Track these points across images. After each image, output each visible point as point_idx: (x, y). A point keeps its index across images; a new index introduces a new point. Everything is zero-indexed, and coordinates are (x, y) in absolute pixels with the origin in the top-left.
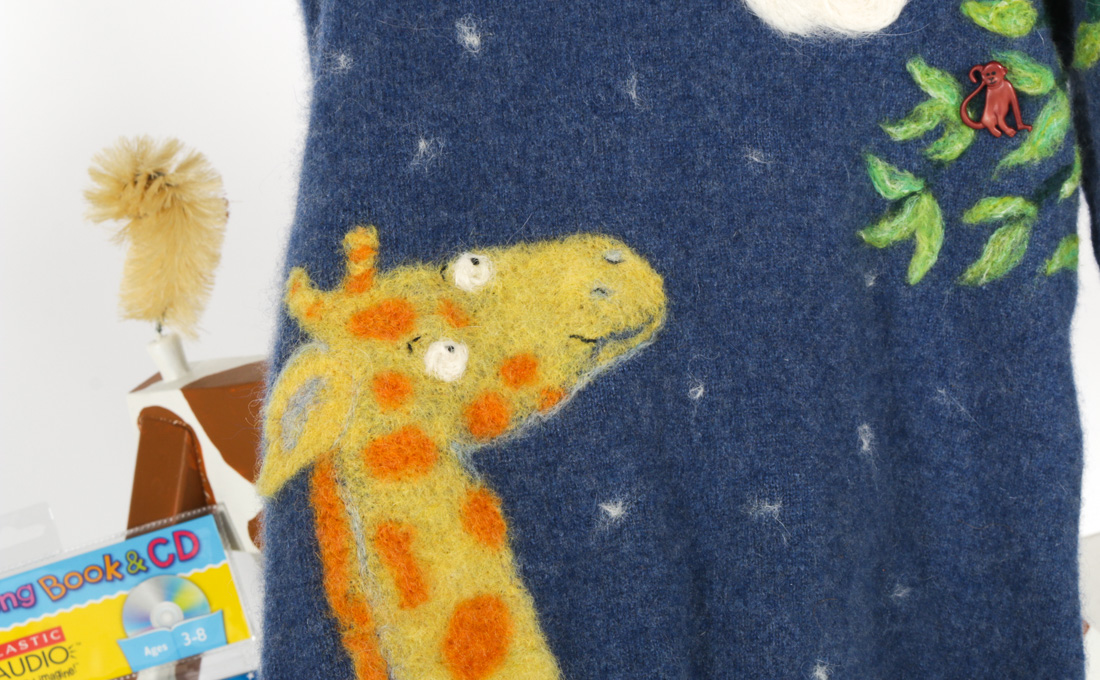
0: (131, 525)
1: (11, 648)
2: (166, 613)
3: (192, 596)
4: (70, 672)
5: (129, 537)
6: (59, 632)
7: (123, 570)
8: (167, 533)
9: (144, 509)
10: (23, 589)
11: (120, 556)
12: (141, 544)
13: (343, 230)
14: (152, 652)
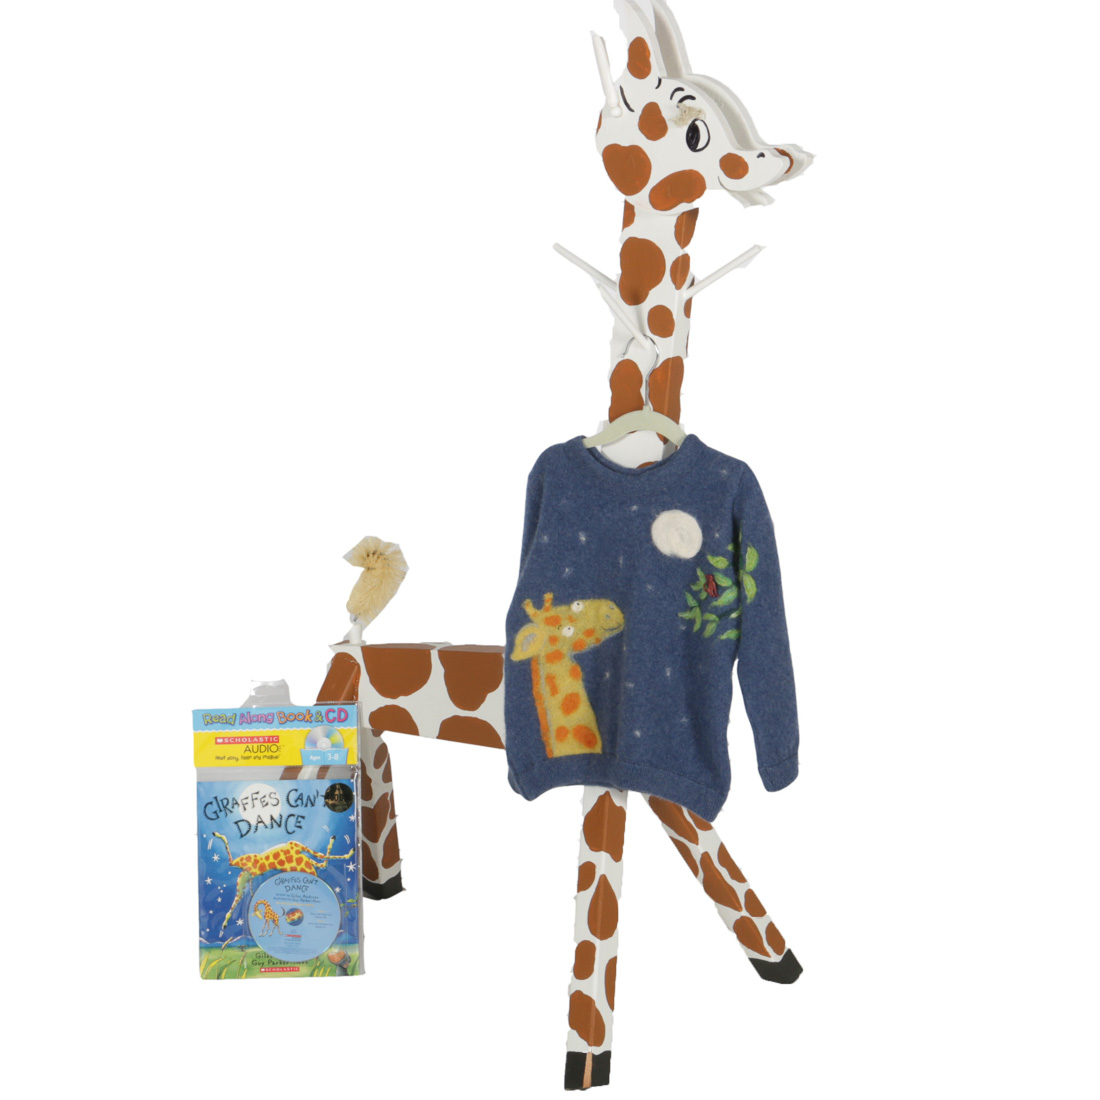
0: (318, 700)
1: (256, 739)
2: (324, 743)
3: (337, 738)
4: (277, 757)
5: (316, 705)
6: (278, 738)
7: (313, 719)
8: (335, 708)
9: (327, 694)
10: (269, 714)
11: (313, 712)
12: (323, 709)
13: (544, 593)
14: (314, 758)
